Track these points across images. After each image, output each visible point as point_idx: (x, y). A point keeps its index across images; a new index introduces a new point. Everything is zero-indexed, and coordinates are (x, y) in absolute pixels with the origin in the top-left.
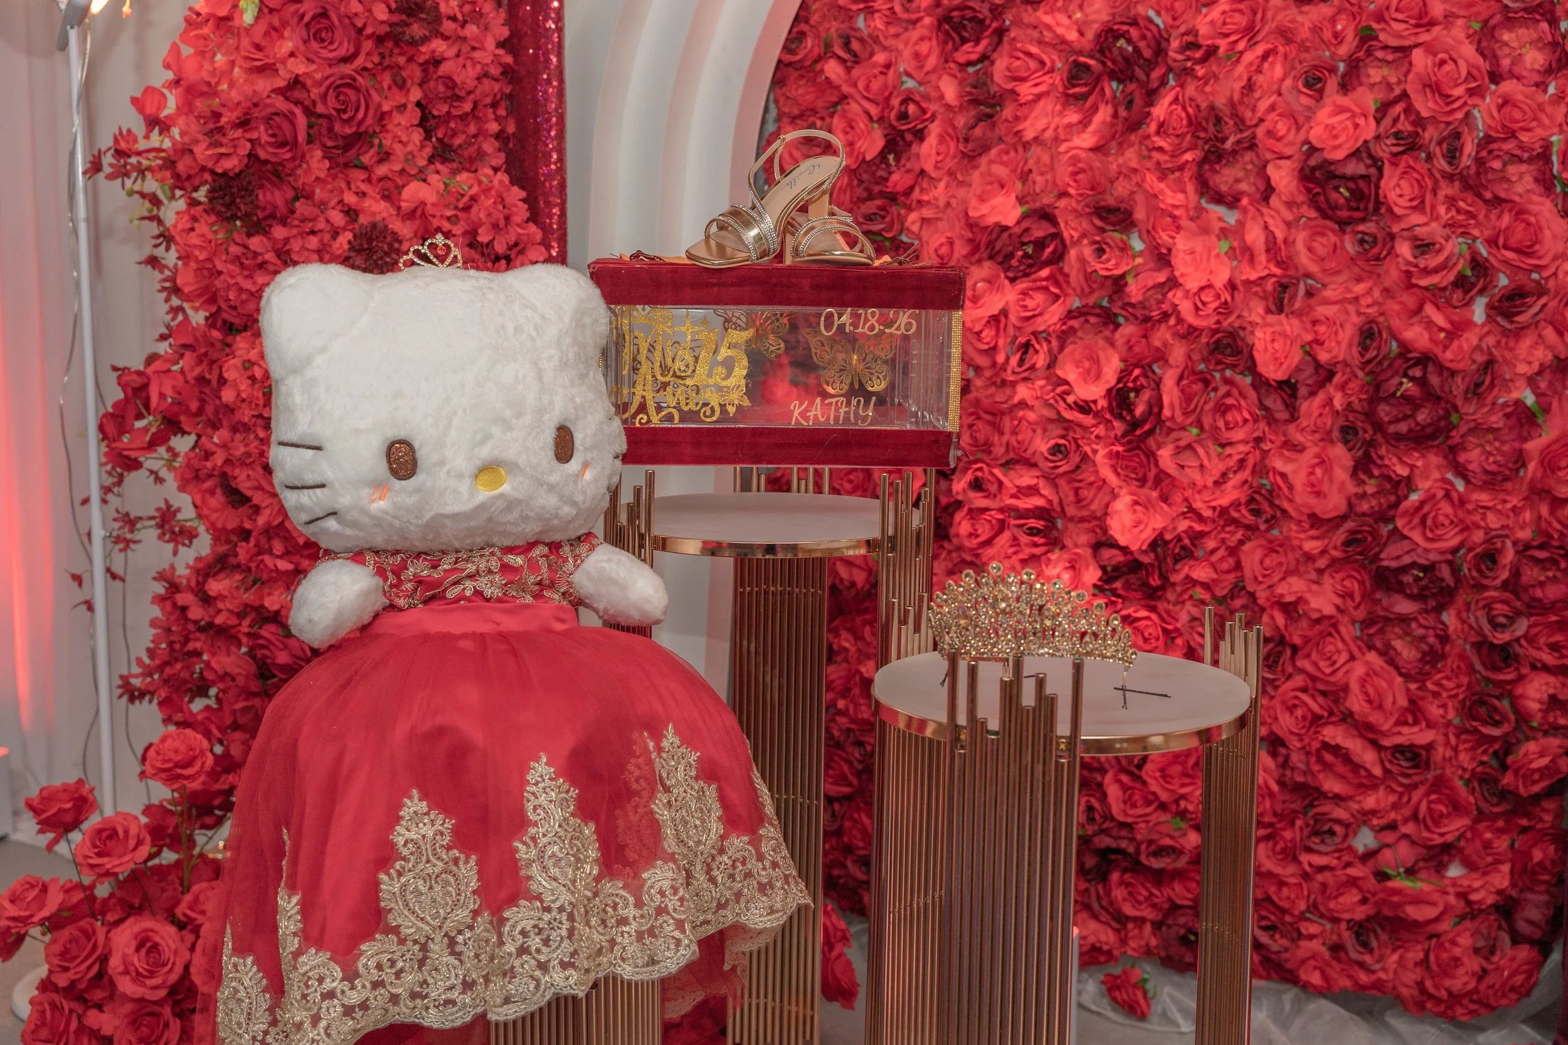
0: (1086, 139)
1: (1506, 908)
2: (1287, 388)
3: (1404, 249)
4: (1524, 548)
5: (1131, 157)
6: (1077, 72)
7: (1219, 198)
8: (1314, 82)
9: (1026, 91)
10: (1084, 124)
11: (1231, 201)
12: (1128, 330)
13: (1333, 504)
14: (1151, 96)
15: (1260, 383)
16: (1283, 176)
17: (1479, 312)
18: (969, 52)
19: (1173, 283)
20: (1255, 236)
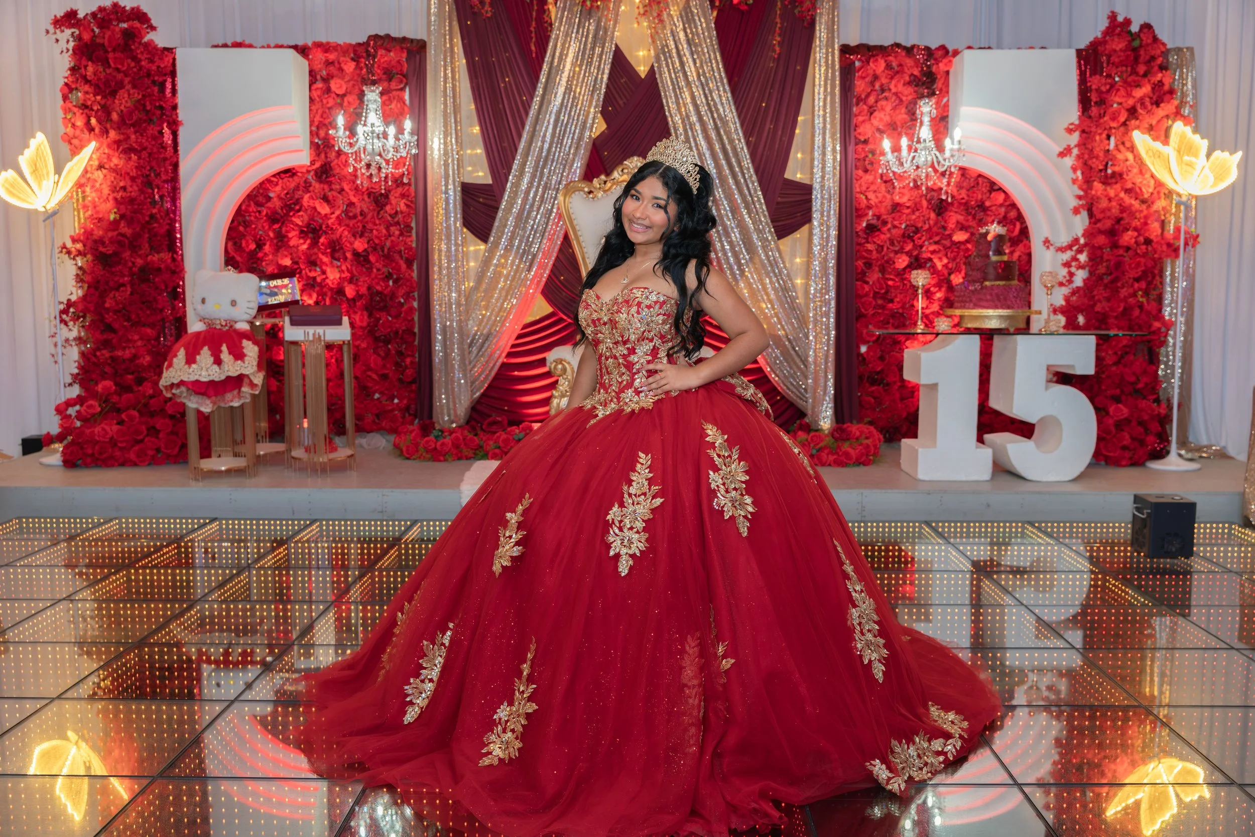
0: (305, 247)
1: (407, 408)
2: (353, 300)
3: (375, 270)
4: (403, 331)
5: (316, 250)
6: (302, 232)
7: (336, 259)
8: (354, 236)
9: (290, 235)
10: (304, 243)
11: (338, 260)
12: (317, 289)
13: (365, 324)
14: (320, 238)
15: (347, 299)
16: (349, 255)
17: (391, 283)
18: (276, 226)
19: (327, 278)
20: (344, 268)
